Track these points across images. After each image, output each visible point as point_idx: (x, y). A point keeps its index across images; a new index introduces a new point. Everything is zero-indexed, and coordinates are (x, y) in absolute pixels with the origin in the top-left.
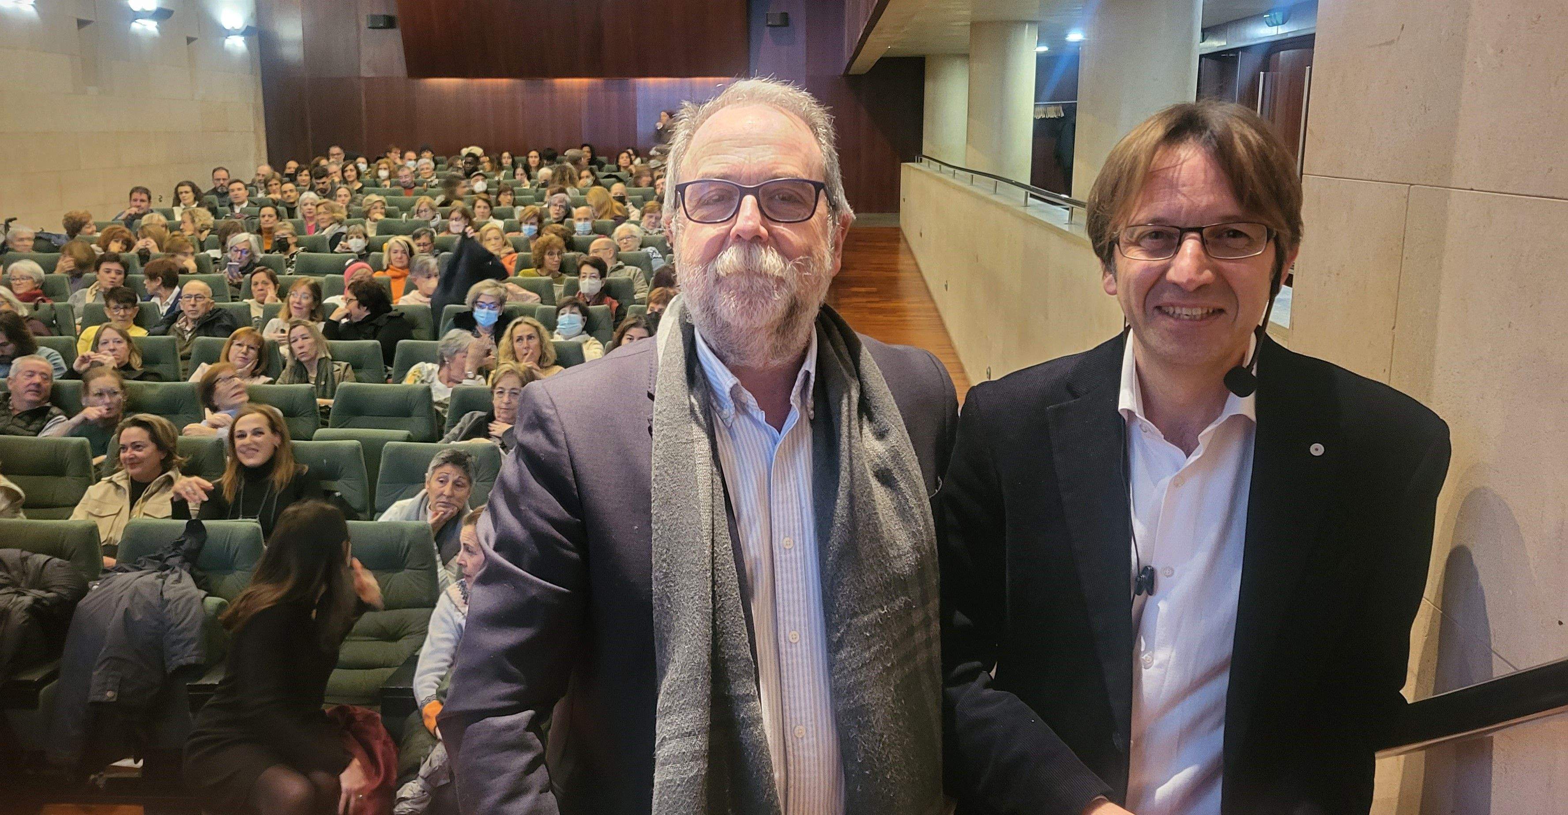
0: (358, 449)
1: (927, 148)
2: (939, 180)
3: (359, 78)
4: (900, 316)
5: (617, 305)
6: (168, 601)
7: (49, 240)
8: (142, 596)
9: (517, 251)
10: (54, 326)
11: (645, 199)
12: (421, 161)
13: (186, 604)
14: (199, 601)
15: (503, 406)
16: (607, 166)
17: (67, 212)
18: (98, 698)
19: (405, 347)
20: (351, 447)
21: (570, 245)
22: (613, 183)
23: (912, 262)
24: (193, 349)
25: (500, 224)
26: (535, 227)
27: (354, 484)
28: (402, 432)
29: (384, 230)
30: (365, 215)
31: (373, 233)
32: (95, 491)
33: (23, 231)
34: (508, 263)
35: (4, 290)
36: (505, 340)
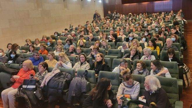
3: (116, 5)
5: (150, 36)
6: (82, 82)
8: (79, 81)
9: (135, 28)
10: (75, 40)
13: (84, 83)
14: (86, 82)
18: (73, 95)
22: (150, 18)
24: (91, 43)
25: (133, 24)
26: (138, 25)
27: (109, 65)
28: (117, 57)
29: (117, 26)
30: (115, 24)
31: (116, 26)
32: (76, 64)
33: (74, 27)
34: (134, 30)
35: (70, 35)
36: (132, 43)
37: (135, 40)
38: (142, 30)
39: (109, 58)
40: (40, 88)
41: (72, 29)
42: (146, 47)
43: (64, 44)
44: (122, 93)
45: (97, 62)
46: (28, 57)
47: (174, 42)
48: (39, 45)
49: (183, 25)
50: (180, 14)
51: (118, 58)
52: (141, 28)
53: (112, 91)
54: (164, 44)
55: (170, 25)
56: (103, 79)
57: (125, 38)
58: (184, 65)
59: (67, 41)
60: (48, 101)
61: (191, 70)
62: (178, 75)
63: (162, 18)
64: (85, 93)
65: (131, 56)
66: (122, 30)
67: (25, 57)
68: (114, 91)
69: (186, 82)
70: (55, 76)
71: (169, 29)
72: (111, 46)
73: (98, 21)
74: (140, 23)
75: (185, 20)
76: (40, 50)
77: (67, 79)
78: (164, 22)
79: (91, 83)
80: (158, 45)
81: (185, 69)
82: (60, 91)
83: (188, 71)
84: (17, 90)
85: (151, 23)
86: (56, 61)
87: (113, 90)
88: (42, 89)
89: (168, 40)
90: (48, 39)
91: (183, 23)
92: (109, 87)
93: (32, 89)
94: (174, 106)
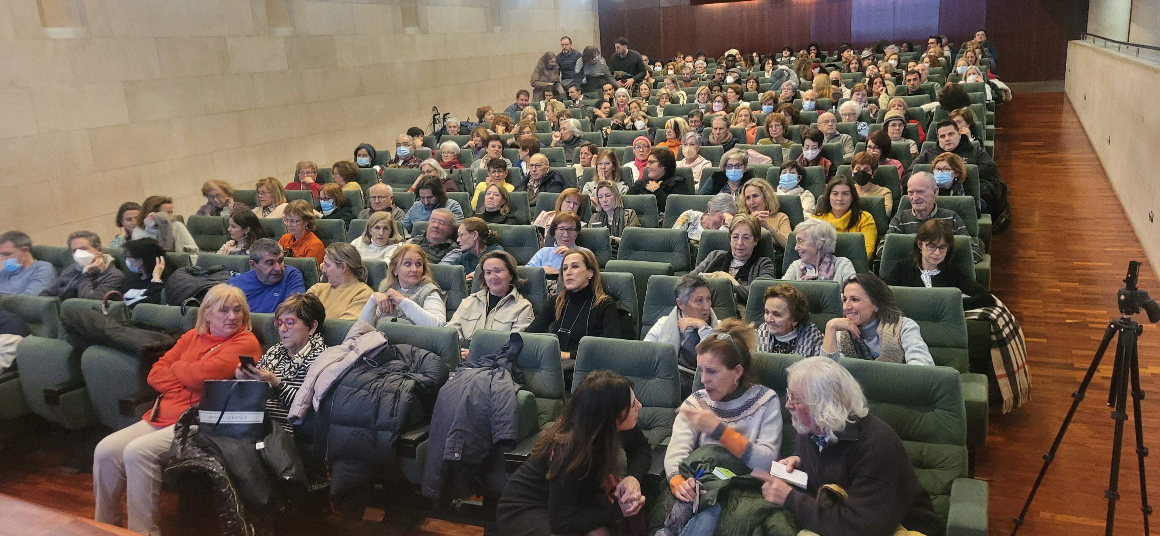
0: (631, 280)
1: (1091, 28)
2: (1105, 54)
3: (659, 8)
4: (1064, 165)
5: (830, 164)
6: (494, 392)
7: (467, 126)
8: (478, 387)
9: (758, 125)
10: (461, 184)
11: (855, 81)
12: (697, 62)
13: (505, 395)
14: (514, 394)
15: (738, 247)
16: (827, 58)
17: (479, 107)
18: (449, 457)
19: (674, 200)
20: (626, 277)
21: (797, 119)
22: (831, 71)
23: (1075, 120)
24: (538, 201)
25: (747, 104)
26: (772, 107)
27: (628, 304)
28: (664, 265)
29: (669, 112)
30: (657, 103)
31: (660, 115)
32: (466, 302)
33: (453, 121)
34: (751, 134)
35: (433, 162)
36: (741, 196)
37: (755, 181)
38: (788, 135)
39: (629, 274)
40: (284, 422)
41: (444, 128)
42: (810, 218)
43: (402, 203)
44: (692, 442)
45: (569, 293)
46: (224, 268)
47: (943, 191)
48: (278, 212)
49: (989, 107)
50: (978, 51)
51: (670, 272)
52: (783, 123)
53: (646, 433)
54: (895, 200)
55: (925, 107)
56: (596, 377)
57: (705, 173)
58: (994, 305)
59: (417, 191)
60: (328, 488)
61: (1031, 329)
62: (965, 352)
63: (888, 76)
64: (511, 444)
65: (737, 263)
66: (691, 136)
67: (211, 272)
68: (652, 436)
69: (1004, 385)
70: (360, 362)
71: (920, 127)
72: (640, 213)
73: (573, 89)
74: (780, 100)
75: (1000, 85)
76: (287, 236)
77: (420, 377)
78: (899, 93)
79: (538, 395)
80: (868, 206)
81: (1001, 322)
82: (386, 437)
83: (1014, 333)
84: (168, 433)
85: (837, 100)
86: (368, 290)
87: (649, 428)
88: (295, 428)
89: (916, 179)
90: (322, 178)
91: (989, 97)
92: (624, 412)
93: (246, 429)
94: (947, 506)
